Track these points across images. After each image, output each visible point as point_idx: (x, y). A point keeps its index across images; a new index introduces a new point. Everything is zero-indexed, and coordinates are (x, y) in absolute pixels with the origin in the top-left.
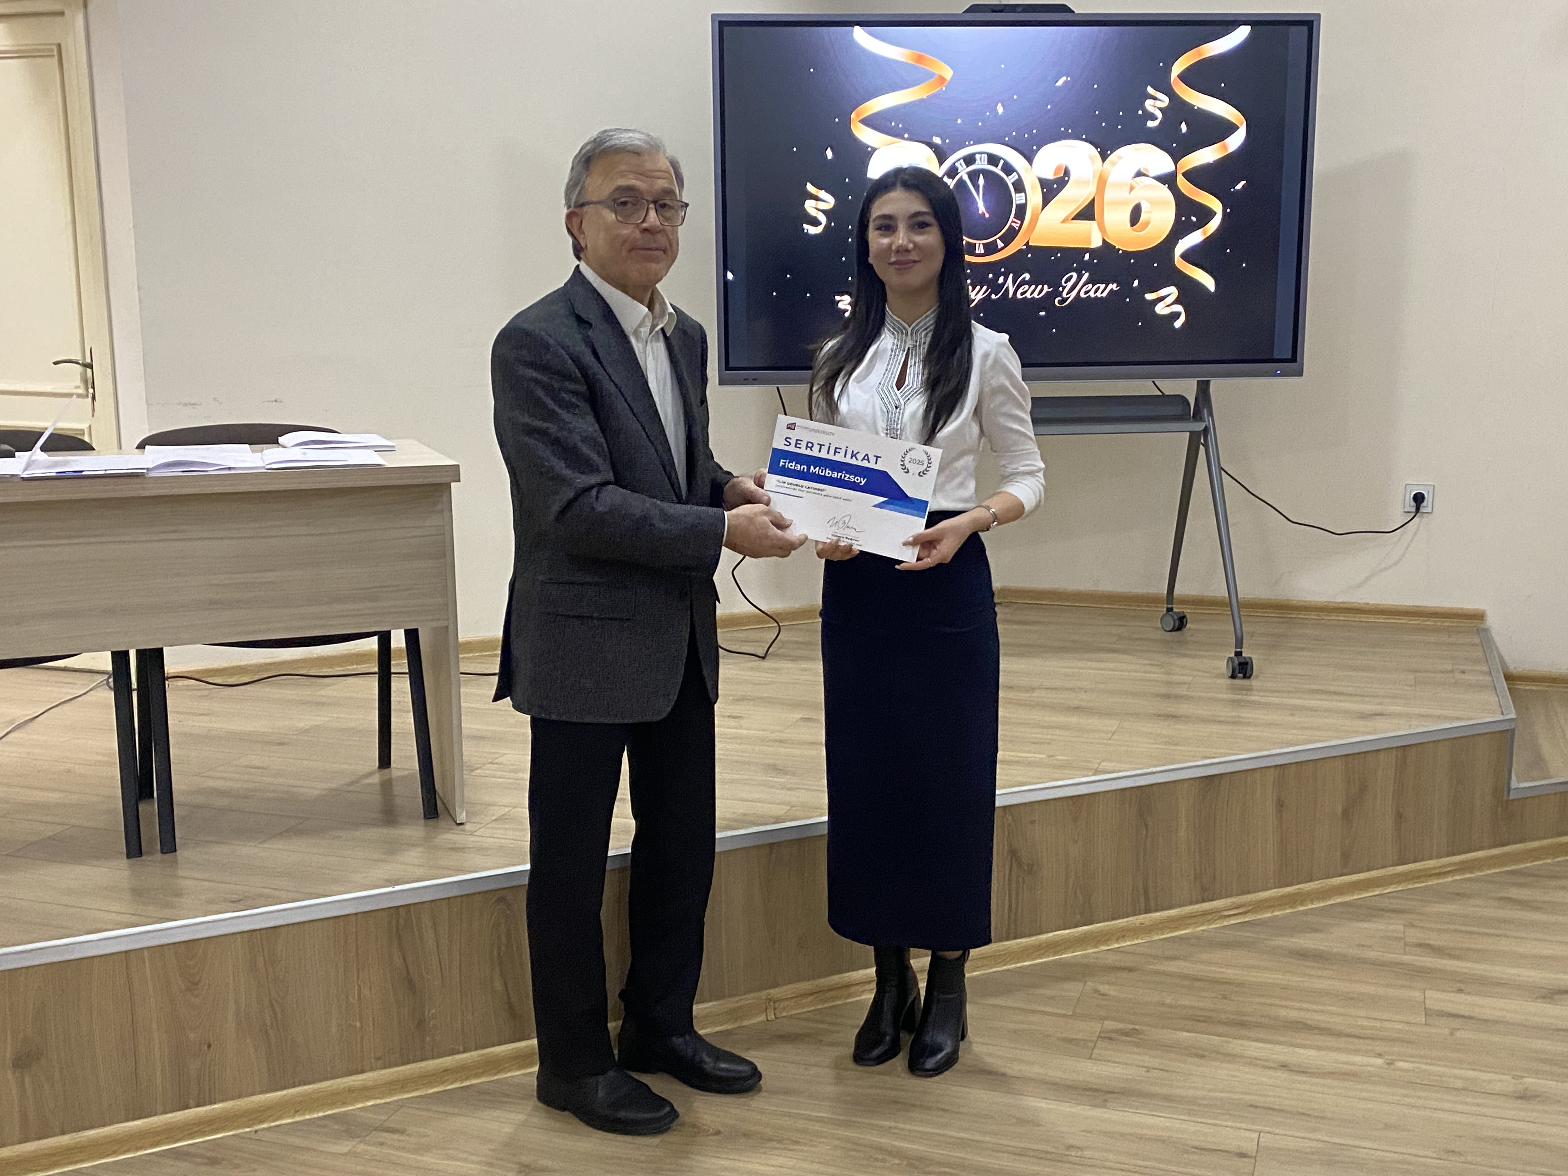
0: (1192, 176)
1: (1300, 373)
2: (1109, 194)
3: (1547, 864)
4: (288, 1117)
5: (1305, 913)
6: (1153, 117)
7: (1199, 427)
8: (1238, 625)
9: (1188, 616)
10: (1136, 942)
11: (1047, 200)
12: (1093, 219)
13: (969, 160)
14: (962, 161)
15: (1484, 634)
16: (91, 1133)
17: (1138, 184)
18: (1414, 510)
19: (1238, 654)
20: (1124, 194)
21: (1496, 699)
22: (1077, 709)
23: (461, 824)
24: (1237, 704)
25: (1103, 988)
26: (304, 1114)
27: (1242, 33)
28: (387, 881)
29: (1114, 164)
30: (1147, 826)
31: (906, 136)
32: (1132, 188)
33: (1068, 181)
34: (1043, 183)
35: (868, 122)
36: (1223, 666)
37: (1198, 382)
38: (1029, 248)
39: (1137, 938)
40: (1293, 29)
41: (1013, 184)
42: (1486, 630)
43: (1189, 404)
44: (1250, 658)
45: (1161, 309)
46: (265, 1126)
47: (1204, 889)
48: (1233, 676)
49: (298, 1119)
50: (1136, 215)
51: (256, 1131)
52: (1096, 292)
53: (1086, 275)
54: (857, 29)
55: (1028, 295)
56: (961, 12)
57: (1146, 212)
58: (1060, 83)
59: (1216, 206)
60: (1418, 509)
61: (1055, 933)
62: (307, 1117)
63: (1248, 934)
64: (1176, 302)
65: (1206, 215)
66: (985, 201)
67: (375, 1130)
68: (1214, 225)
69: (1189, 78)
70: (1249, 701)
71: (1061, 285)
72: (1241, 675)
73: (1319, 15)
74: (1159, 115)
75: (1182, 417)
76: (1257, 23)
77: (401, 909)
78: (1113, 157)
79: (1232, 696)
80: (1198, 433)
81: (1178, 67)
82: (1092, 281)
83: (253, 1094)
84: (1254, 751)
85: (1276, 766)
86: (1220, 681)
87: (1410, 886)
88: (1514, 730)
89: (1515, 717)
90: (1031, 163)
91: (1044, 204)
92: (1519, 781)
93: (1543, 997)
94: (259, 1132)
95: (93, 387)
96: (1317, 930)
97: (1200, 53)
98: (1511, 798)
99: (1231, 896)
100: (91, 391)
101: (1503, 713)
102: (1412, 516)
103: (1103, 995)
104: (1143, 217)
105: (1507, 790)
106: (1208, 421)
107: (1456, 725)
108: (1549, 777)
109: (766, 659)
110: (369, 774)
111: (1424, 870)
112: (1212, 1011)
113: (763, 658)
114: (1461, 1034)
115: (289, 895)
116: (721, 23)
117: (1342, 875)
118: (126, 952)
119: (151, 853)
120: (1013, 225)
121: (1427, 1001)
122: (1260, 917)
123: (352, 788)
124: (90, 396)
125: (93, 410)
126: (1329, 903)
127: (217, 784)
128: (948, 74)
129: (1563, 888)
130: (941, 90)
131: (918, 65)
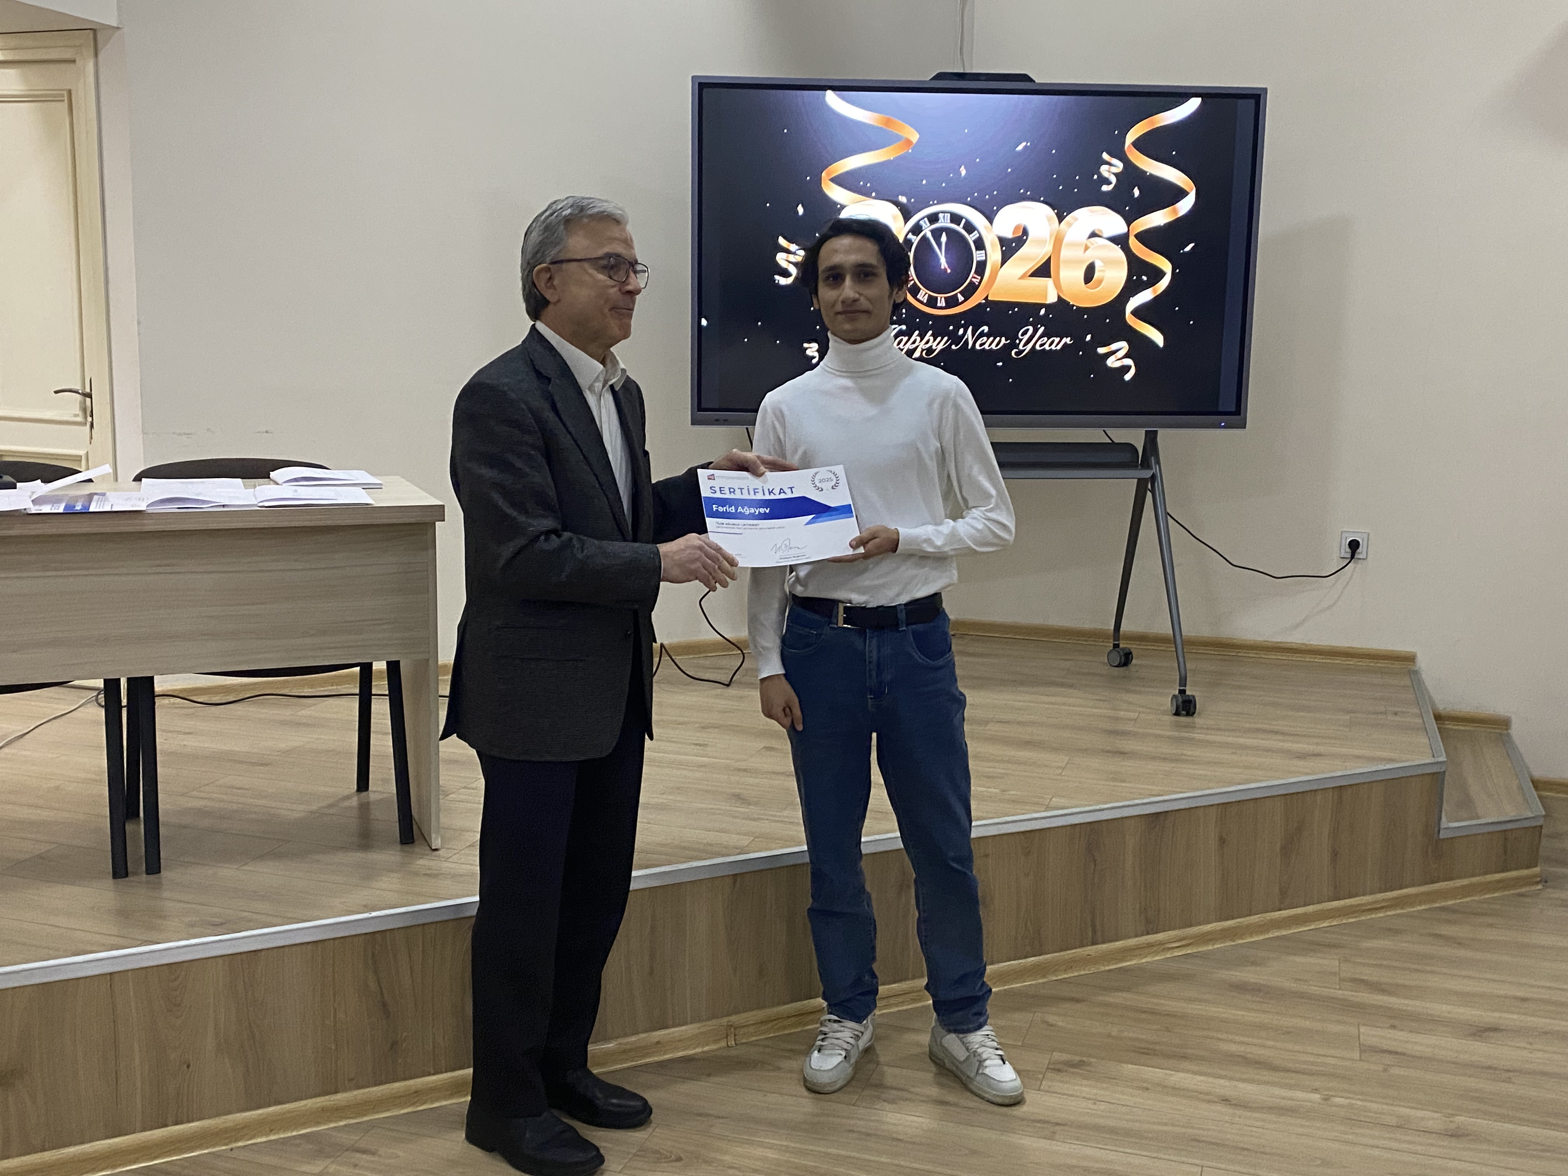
0: (1145, 237)
1: (1244, 426)
2: (1065, 253)
4: (262, 1136)
5: (1242, 945)
6: (1109, 183)
7: (1147, 474)
8: (1182, 664)
9: (1134, 652)
10: (1083, 973)
11: (1005, 258)
12: (1050, 277)
13: (933, 218)
14: (926, 219)
15: (1414, 674)
16: (72, 1150)
17: (1093, 244)
18: (1349, 555)
19: (1182, 692)
20: (1079, 253)
21: (1426, 741)
22: (1028, 744)
23: (436, 850)
24: (1180, 740)
25: (1051, 1019)
26: (277, 1134)
27: (1194, 104)
28: (365, 906)
29: (1070, 225)
30: (1095, 861)
31: (874, 194)
32: (1087, 248)
33: (1025, 241)
34: (1002, 241)
35: (838, 180)
36: (1167, 703)
37: (1147, 432)
38: (989, 302)
39: (1084, 968)
40: (1240, 101)
41: (975, 242)
42: (1416, 673)
43: (1137, 452)
44: (1194, 697)
45: (1112, 362)
46: (240, 1144)
47: (1148, 921)
49: (272, 1137)
50: (1090, 273)
51: (231, 1150)
52: (1050, 345)
53: (1043, 328)
54: (830, 93)
55: (986, 346)
56: (928, 79)
57: (1099, 271)
58: (1020, 148)
59: (1166, 266)
60: (1353, 557)
62: (282, 1136)
63: (1188, 967)
64: (1126, 356)
65: (1158, 274)
66: (946, 257)
67: (347, 1150)
68: (1164, 284)
69: (1143, 145)
70: (1193, 739)
71: (1018, 338)
72: (1184, 713)
73: (1265, 90)
74: (1113, 179)
75: (1131, 464)
76: (1207, 95)
77: (378, 936)
78: (1069, 218)
79: (1176, 734)
80: (1146, 480)
82: (1047, 334)
83: (230, 1113)
84: (1198, 790)
85: (1218, 804)
86: (1165, 718)
87: (1344, 921)
88: (1444, 772)
89: (1445, 760)
90: (991, 222)
91: (1004, 262)
92: (1449, 822)
93: (1473, 1035)
94: (233, 1151)
95: (92, 416)
96: (1254, 963)
97: (1152, 123)
98: (1441, 836)
99: (1174, 929)
100: (90, 419)
101: (1434, 756)
102: (1348, 561)
103: (1052, 1025)
104: (1097, 275)
105: (1436, 830)
106: (1155, 469)
107: (1388, 766)
108: (1478, 818)
109: (730, 687)
110: (348, 797)
111: (1359, 905)
112: (1155, 1043)
113: (728, 685)
114: (1395, 1071)
115: (269, 919)
116: (700, 84)
117: (1280, 910)
118: (111, 974)
119: (135, 874)
120: (973, 280)
121: (1361, 1037)
122: (1200, 949)
123: (331, 811)
124: (88, 425)
125: (91, 438)
126: (1267, 936)
127: (201, 803)
128: (915, 137)
129: (1491, 926)
130: (907, 153)
131: (885, 127)
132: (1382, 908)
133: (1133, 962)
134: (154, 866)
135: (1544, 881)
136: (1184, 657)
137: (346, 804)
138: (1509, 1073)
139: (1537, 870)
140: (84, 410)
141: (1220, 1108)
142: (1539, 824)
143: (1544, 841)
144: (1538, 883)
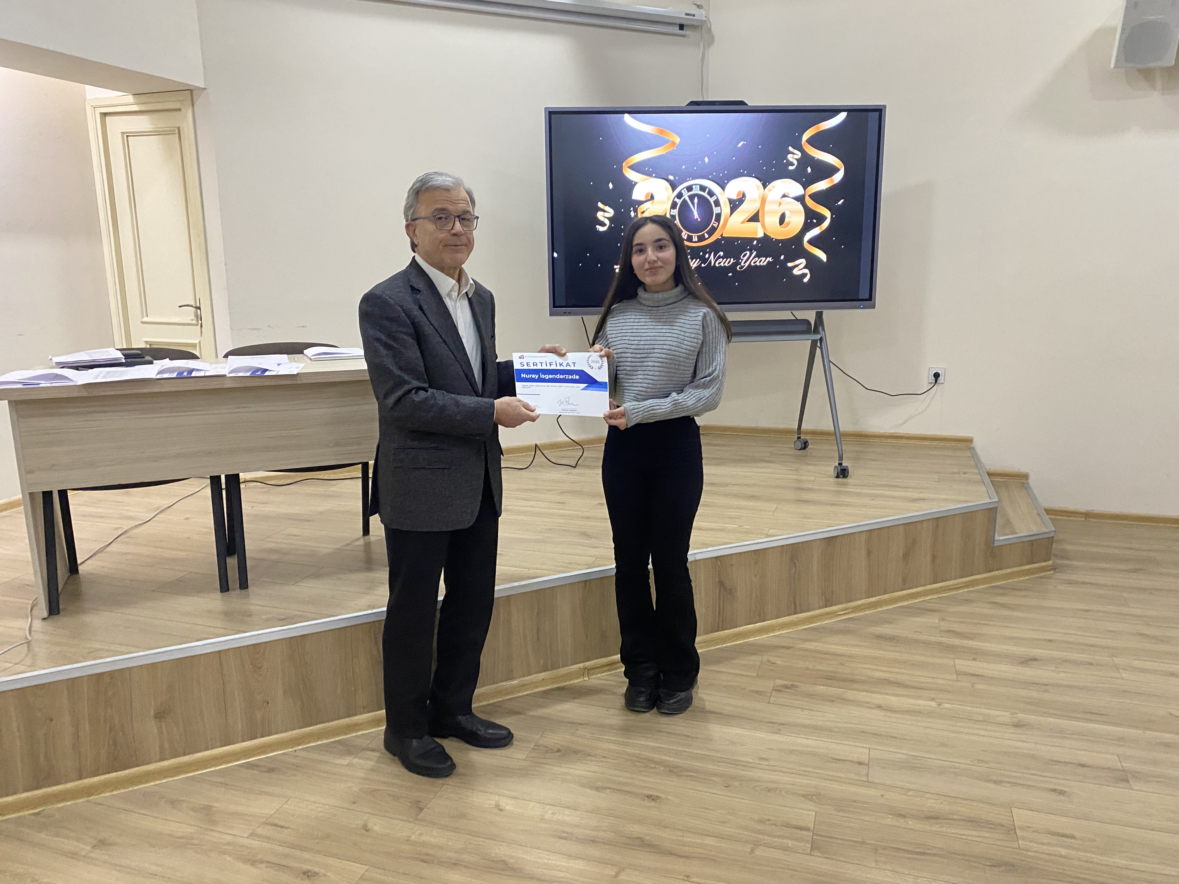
0: (814, 197)
1: (873, 307)
2: (767, 207)
3: (1014, 581)
4: (314, 742)
5: (882, 612)
6: (793, 164)
7: (818, 337)
8: (840, 448)
9: (809, 441)
10: (789, 631)
11: (733, 210)
12: (758, 221)
13: (690, 188)
14: (685, 189)
15: (972, 449)
16: (202, 754)
17: (784, 201)
18: (934, 381)
19: (840, 464)
20: (775, 207)
21: (985, 489)
22: (752, 497)
24: (839, 492)
25: (773, 659)
26: (321, 740)
27: (843, 116)
29: (770, 190)
30: (795, 566)
31: (654, 175)
32: (780, 204)
33: (744, 200)
34: (731, 201)
35: (633, 168)
36: (831, 471)
37: (817, 312)
38: (723, 238)
39: (790, 629)
40: (870, 113)
41: (714, 202)
42: (974, 449)
43: (811, 324)
44: (847, 466)
45: (796, 272)
46: (300, 747)
47: (826, 600)
48: (837, 477)
49: (319, 743)
50: (782, 219)
52: (760, 262)
53: (755, 252)
54: (626, 115)
55: (722, 264)
56: (684, 105)
57: (788, 217)
58: (740, 145)
59: (827, 213)
60: (936, 381)
61: (744, 627)
62: (325, 742)
63: (851, 626)
64: (805, 268)
65: (821, 219)
66: (698, 211)
67: (363, 750)
68: (826, 224)
69: (813, 142)
70: (847, 492)
71: (740, 259)
72: (842, 476)
73: (885, 106)
74: (796, 162)
75: (808, 332)
76: (851, 111)
78: (769, 187)
79: (837, 489)
80: (816, 341)
81: (806, 136)
82: (758, 256)
83: (294, 729)
84: (854, 522)
85: (867, 530)
86: (831, 479)
87: (940, 596)
88: (997, 507)
89: (997, 500)
90: (724, 190)
91: (732, 213)
92: (999, 536)
93: (1022, 663)
94: (297, 751)
95: (201, 320)
96: (890, 623)
97: (818, 128)
98: (995, 545)
99: (842, 604)
100: (200, 322)
101: (990, 498)
102: (933, 384)
103: (773, 663)
104: (787, 220)
105: (992, 541)
106: (822, 334)
107: (965, 505)
108: (1015, 533)
109: (576, 468)
110: (358, 539)
111: (948, 586)
112: (835, 673)
113: (575, 467)
114: (978, 686)
115: (313, 615)
116: (550, 112)
117: (902, 590)
118: (219, 651)
119: (234, 589)
120: (714, 225)
121: (956, 667)
122: (857, 615)
123: (348, 548)
124: (200, 325)
125: (202, 333)
126: (895, 606)
127: (272, 545)
128: (677, 140)
129: (1026, 596)
130: (673, 149)
131: (661, 135)
132: (961, 587)
133: (818, 624)
134: (244, 585)
135: (1054, 568)
136: (841, 444)
137: (357, 543)
138: (1045, 686)
139: (1050, 563)
140: (197, 316)
141: (877, 712)
142: (1051, 536)
143: (1054, 545)
144: (1050, 570)
